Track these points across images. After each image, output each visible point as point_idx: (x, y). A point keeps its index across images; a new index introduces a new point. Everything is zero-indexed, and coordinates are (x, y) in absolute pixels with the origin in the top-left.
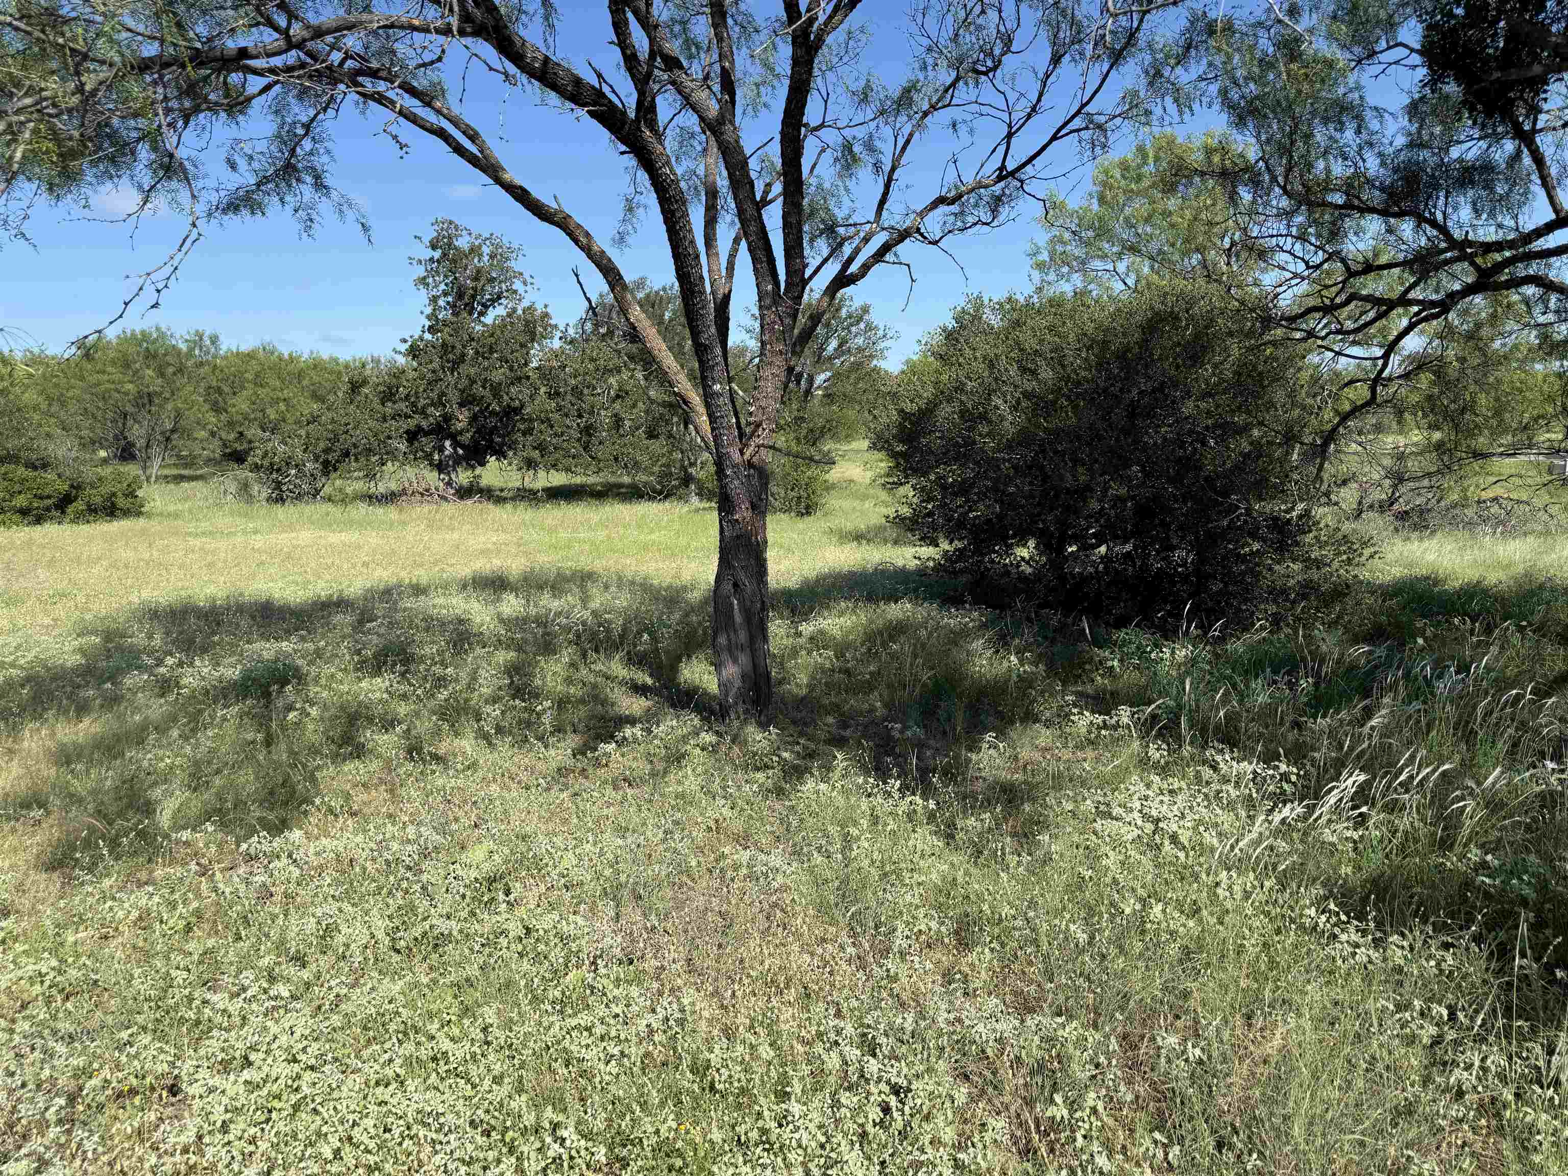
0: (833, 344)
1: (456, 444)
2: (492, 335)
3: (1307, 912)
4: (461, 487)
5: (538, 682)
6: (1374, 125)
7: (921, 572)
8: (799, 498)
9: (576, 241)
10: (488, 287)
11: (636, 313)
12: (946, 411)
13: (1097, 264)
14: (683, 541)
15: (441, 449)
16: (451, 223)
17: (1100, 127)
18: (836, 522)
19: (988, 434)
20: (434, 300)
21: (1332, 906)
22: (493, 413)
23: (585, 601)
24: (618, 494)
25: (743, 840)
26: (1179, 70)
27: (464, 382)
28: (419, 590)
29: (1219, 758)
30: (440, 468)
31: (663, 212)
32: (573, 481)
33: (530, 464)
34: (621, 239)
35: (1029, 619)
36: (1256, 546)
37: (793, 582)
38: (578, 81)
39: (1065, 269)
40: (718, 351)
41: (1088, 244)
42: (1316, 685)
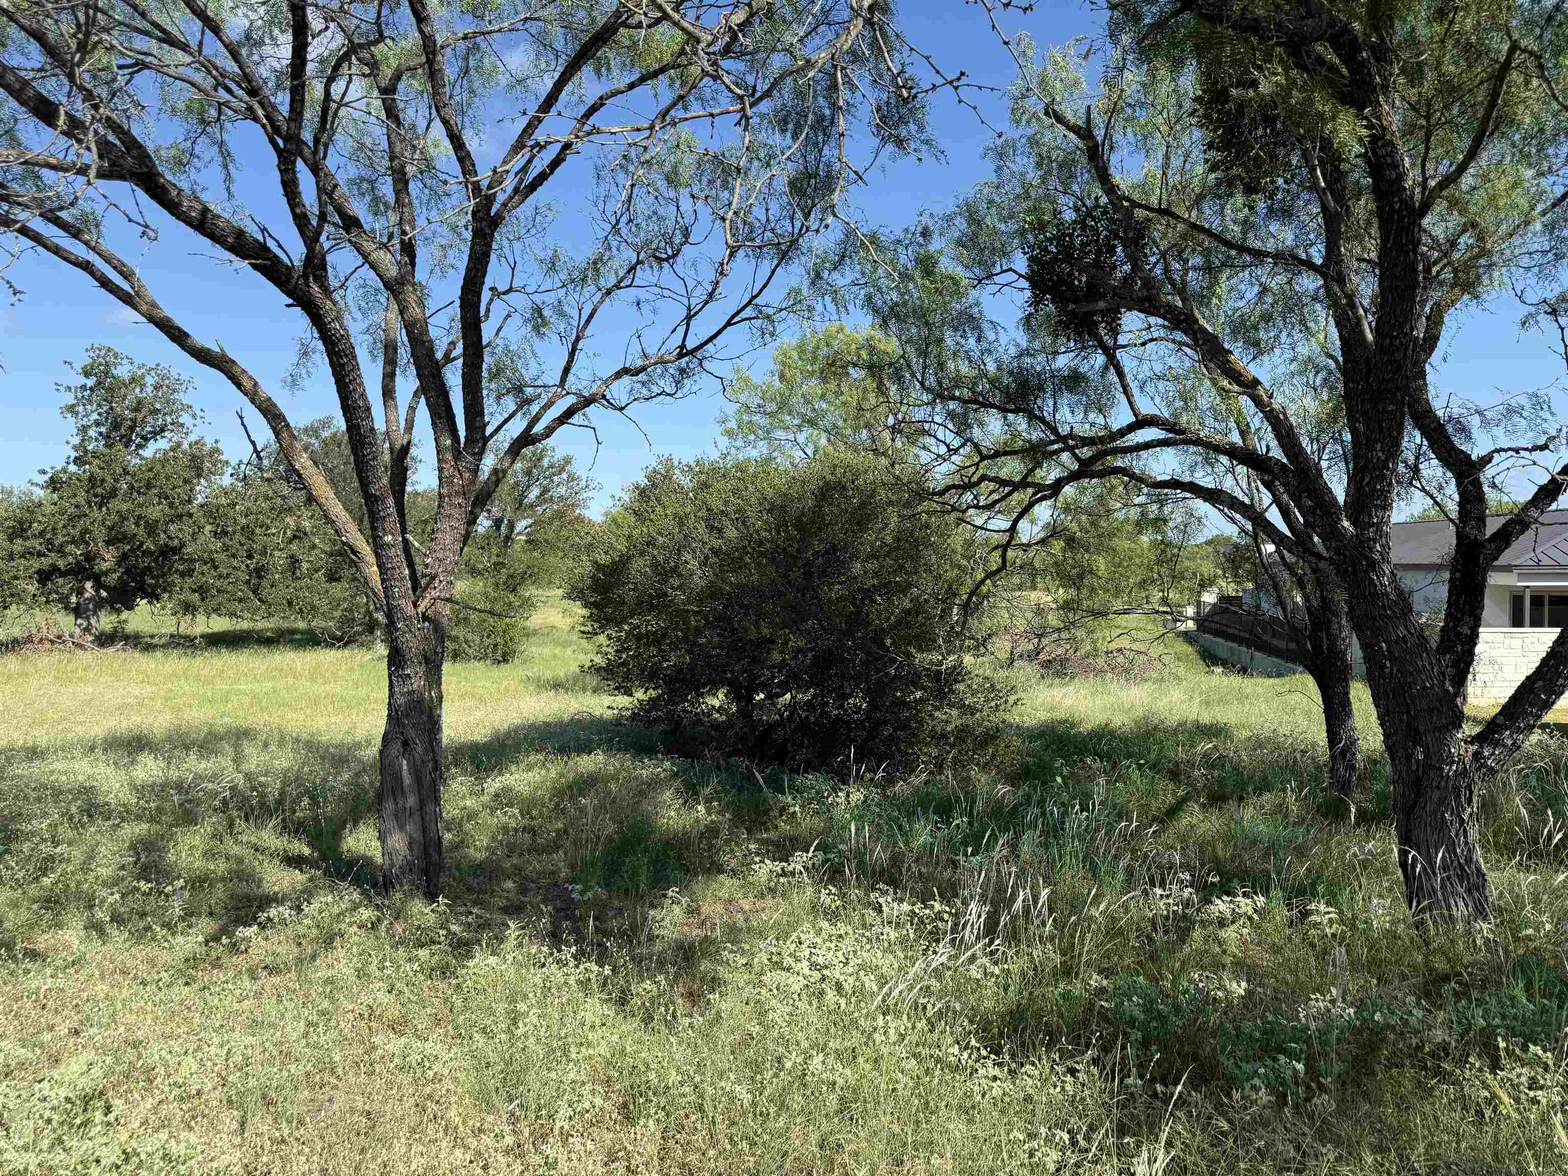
0: (535, 492)
1: (98, 586)
2: (151, 470)
3: (950, 1050)
4: (102, 634)
5: (171, 857)
6: (991, 336)
7: (617, 722)
8: (496, 645)
9: (239, 386)
10: (149, 419)
11: (303, 462)
12: (639, 565)
13: (780, 434)
14: (363, 692)
15: (80, 592)
16: (109, 350)
17: (768, 317)
18: (534, 671)
19: (679, 588)
20: (84, 429)
21: (973, 1042)
22: (147, 553)
23: (237, 761)
24: (291, 641)
25: (397, 1027)
26: (835, 275)
27: (114, 517)
28: (34, 753)
29: (881, 900)
30: (78, 612)
31: (332, 364)
32: (238, 627)
33: (188, 608)
34: (293, 382)
35: (718, 768)
36: (919, 694)
37: (480, 735)
38: (240, 234)
39: (752, 437)
40: (390, 501)
41: (771, 415)
42: (970, 823)
